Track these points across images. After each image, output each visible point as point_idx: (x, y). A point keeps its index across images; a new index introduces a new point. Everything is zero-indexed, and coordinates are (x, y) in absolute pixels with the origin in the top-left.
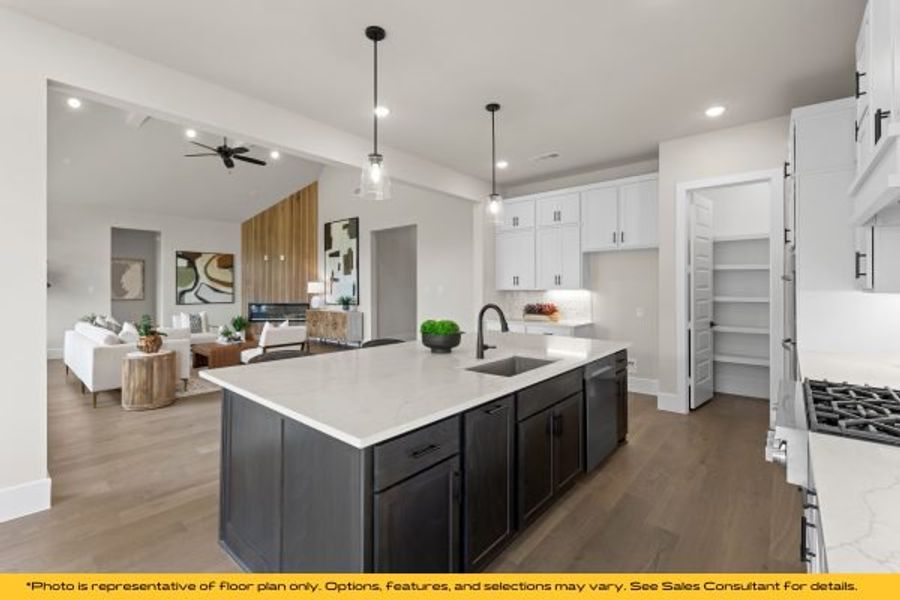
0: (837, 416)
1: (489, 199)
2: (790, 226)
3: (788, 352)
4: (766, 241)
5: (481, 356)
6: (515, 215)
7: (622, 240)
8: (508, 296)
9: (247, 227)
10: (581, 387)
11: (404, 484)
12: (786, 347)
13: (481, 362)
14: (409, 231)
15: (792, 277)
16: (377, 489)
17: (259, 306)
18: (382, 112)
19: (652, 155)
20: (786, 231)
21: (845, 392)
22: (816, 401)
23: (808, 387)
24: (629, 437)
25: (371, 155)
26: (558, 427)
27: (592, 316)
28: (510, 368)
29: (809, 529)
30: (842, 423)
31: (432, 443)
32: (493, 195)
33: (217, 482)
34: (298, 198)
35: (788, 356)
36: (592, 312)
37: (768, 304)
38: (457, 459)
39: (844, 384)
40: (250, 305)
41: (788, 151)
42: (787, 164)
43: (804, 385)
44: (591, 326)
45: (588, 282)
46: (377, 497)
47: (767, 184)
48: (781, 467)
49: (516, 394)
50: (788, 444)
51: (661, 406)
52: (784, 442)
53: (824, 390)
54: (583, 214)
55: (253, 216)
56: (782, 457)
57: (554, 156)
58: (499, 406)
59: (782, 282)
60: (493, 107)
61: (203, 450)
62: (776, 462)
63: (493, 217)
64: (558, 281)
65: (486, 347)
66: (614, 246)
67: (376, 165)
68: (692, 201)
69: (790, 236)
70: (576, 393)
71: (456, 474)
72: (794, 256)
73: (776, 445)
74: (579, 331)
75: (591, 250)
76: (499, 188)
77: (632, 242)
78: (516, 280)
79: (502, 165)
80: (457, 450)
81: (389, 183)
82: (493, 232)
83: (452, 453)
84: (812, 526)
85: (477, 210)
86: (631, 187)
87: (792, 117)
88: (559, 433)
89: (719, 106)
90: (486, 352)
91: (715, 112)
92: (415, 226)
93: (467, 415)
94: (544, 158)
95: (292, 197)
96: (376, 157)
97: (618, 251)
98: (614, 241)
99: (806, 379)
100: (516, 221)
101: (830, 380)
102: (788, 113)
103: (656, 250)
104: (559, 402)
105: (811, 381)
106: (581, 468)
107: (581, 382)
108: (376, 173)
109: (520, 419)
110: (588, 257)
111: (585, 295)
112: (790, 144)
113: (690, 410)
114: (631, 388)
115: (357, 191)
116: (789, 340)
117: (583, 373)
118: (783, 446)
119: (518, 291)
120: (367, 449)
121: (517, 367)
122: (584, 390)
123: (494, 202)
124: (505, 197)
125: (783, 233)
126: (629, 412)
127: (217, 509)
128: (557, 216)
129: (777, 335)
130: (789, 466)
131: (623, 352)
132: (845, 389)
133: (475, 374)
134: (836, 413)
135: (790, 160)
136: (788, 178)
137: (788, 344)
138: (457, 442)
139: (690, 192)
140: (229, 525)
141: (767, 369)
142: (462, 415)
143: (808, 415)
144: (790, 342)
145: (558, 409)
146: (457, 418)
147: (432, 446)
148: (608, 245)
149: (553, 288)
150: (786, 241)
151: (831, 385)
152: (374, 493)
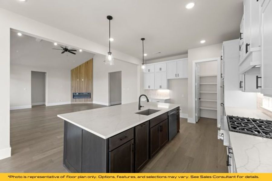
0: (236, 126)
1: (142, 65)
2: (223, 73)
3: (222, 107)
4: (216, 76)
5: (140, 109)
6: (149, 69)
7: (178, 76)
8: (147, 91)
9: (72, 71)
10: (167, 117)
11: (118, 148)
12: (221, 106)
13: (140, 111)
14: (120, 73)
15: (223, 87)
16: (110, 151)
17: (76, 93)
18: (112, 40)
19: (186, 53)
20: (221, 74)
21: (238, 119)
22: (230, 122)
23: (228, 118)
24: (180, 131)
25: (108, 52)
26: (161, 129)
27: (170, 97)
28: (148, 113)
29: (230, 158)
30: (238, 128)
31: (126, 136)
32: (143, 64)
33: (63, 147)
34: (87, 63)
35: (222, 108)
36: (170, 95)
37: (216, 93)
38: (133, 140)
39: (237, 117)
40: (73, 93)
41: (222, 53)
42: (221, 56)
43: (227, 117)
44: (169, 99)
45: (169, 87)
46: (110, 153)
47: (216, 61)
48: (222, 141)
49: (149, 120)
50: (224, 134)
51: (189, 121)
52: (223, 134)
53: (232, 118)
54: (167, 68)
55: (74, 68)
56: (222, 138)
57: (160, 53)
58: (145, 124)
59: (220, 88)
60: (143, 39)
61: (59, 137)
62: (221, 139)
63: (143, 70)
64: (161, 87)
65: (141, 107)
66: (176, 78)
67: (110, 55)
68: (197, 66)
69: (223, 76)
70: (166, 119)
71: (133, 144)
72: (224, 81)
73: (221, 135)
74: (166, 101)
75: (170, 79)
76: (145, 61)
77: (180, 77)
78: (149, 87)
79: (145, 55)
80: (133, 137)
81: (114, 60)
82: (143, 74)
83: (132, 138)
84: (231, 157)
85: (138, 67)
86: (180, 62)
87: (223, 44)
88: (161, 131)
89: (204, 40)
90: (141, 108)
91: (203, 42)
92: (121, 72)
93: (136, 127)
94: (157, 53)
95: (86, 63)
96: (110, 53)
97: (177, 79)
98: (176, 76)
99: (227, 115)
100: (149, 70)
101: (234, 116)
102: (222, 42)
103: (187, 79)
104: (161, 122)
105: (229, 116)
106: (167, 140)
107: (167, 116)
108: (110, 58)
109: (151, 127)
110: (169, 80)
111: (168, 91)
112: (223, 51)
113: (196, 122)
114: (181, 116)
115: (105, 61)
116: (222, 104)
117: (168, 114)
118: (222, 135)
119: (150, 90)
120: (107, 139)
121: (150, 113)
122: (168, 118)
123: (143, 66)
124: (146, 64)
125: (220, 75)
126: (180, 123)
127: (62, 155)
128: (161, 69)
129: (219, 102)
130: (224, 140)
131: (179, 107)
132: (238, 118)
133: (138, 115)
134: (236, 125)
135: (222, 55)
136: (222, 60)
137: (222, 105)
138: (133, 135)
139: (196, 63)
140: (66, 160)
141: (216, 111)
142: (135, 127)
143: (229, 126)
144: (223, 104)
145: (161, 124)
146: (133, 128)
147: (126, 137)
148: (174, 77)
149: (159, 89)
150: (222, 77)
151: (234, 117)
152: (109, 151)
